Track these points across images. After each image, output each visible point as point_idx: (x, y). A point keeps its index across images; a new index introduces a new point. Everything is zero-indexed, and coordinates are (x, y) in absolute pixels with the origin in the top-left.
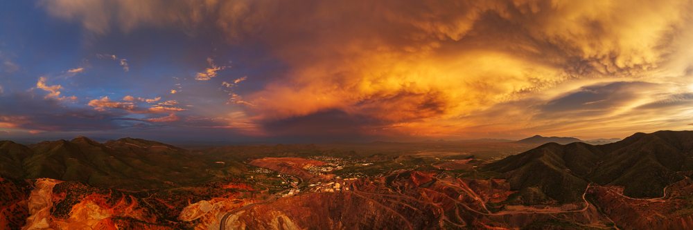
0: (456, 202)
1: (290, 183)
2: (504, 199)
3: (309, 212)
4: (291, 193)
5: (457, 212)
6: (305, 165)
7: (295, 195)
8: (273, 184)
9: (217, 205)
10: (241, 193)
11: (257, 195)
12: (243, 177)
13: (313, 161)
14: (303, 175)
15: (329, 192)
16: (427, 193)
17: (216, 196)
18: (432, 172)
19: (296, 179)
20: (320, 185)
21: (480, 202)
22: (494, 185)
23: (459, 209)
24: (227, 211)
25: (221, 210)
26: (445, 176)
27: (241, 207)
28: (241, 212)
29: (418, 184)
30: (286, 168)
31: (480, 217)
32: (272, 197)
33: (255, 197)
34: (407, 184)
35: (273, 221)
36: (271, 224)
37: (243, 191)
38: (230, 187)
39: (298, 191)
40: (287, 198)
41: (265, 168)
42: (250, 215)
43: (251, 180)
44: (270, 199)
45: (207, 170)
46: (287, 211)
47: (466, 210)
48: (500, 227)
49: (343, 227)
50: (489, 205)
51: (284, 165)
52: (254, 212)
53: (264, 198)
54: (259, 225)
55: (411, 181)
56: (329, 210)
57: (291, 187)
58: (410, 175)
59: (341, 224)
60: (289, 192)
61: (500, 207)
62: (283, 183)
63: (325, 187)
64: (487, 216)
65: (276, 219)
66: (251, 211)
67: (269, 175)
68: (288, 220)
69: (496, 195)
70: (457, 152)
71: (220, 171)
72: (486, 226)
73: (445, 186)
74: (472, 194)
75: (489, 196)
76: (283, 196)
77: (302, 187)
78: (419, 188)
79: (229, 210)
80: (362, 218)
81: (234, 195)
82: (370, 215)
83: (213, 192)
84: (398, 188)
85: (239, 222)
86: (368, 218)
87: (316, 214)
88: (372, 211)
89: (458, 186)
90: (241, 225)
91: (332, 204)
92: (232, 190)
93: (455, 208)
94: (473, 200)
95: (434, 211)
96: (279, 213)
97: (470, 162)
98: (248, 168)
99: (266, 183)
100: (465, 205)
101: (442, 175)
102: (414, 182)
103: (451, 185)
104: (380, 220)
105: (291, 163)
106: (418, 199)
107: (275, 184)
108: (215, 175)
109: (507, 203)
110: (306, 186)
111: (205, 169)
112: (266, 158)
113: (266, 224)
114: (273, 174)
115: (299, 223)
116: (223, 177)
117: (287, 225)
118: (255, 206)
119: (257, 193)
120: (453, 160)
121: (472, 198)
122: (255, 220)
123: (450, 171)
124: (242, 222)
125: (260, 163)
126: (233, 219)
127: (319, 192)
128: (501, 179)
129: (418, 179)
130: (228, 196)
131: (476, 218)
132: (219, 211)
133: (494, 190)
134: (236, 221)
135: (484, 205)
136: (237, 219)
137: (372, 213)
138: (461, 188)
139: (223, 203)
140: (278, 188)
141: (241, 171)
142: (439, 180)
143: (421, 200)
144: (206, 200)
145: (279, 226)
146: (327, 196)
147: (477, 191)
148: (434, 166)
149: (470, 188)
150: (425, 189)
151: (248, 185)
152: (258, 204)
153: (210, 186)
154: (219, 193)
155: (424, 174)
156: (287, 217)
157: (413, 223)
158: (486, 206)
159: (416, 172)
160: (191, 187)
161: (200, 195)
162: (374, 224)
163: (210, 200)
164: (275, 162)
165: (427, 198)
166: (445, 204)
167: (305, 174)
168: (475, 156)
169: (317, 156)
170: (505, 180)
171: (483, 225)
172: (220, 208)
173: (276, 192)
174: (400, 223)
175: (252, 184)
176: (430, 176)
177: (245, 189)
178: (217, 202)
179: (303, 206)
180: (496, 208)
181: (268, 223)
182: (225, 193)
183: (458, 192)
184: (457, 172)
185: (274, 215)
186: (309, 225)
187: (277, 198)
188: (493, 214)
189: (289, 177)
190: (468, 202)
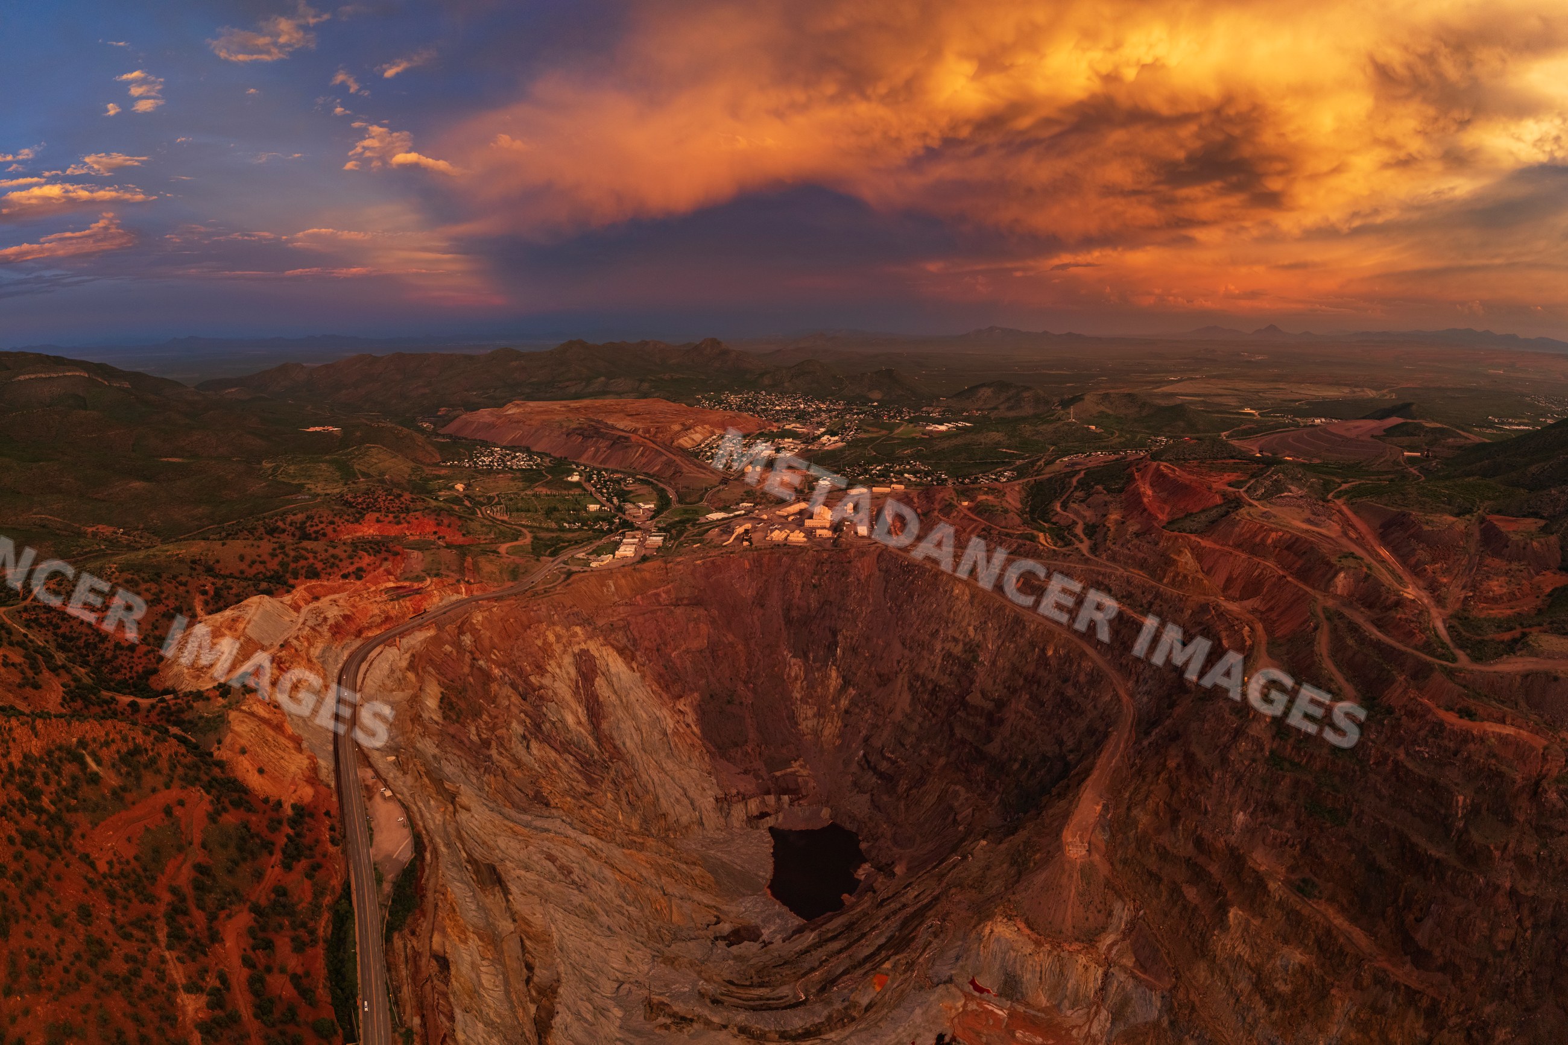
0: (1323, 602)
1: (620, 509)
2: (1527, 607)
3: (704, 628)
4: (627, 550)
5: (1323, 644)
6: (686, 428)
7: (644, 559)
8: (550, 512)
9: (318, 612)
10: (415, 554)
11: (482, 561)
12: (422, 489)
13: (719, 414)
14: (678, 472)
15: (785, 545)
16: (1199, 555)
17: (313, 574)
18: (1223, 470)
19: (645, 490)
20: (748, 515)
21: (1423, 611)
22: (1492, 540)
23: (1334, 630)
24: (359, 633)
25: (337, 631)
26: (1278, 488)
27: (419, 613)
28: (419, 638)
29: (1163, 517)
30: (603, 444)
31: (1420, 673)
32: (549, 567)
33: (476, 569)
34: (1114, 516)
35: (552, 667)
36: (547, 681)
37: (421, 547)
38: (369, 530)
39: (657, 540)
40: (607, 573)
41: (514, 448)
42: (458, 645)
43: (457, 500)
44: (538, 578)
45: (267, 465)
46: (612, 627)
47: (1363, 639)
48: (1502, 721)
49: (843, 689)
50: (1462, 624)
51: (592, 432)
52: (474, 632)
53: (515, 574)
54: (494, 687)
55: (1134, 505)
56: (789, 622)
57: (628, 526)
58: (1131, 479)
59: (834, 679)
60: (617, 545)
61: (1507, 636)
62: (593, 507)
63: (770, 524)
64: (1451, 673)
65: (568, 660)
66: (461, 632)
67: (530, 477)
68: (616, 664)
69: (1496, 586)
70: (1337, 383)
71: (324, 466)
72: (1442, 714)
73: (1277, 531)
74: (1393, 572)
75: (1464, 588)
76: (594, 565)
77: (673, 525)
78: (1167, 533)
79: (369, 628)
80: (925, 653)
81: (388, 565)
82: (955, 640)
83: (296, 559)
84: (1079, 530)
85: (411, 676)
86: (948, 655)
87: (731, 637)
88: (964, 624)
89: (1333, 535)
90: (420, 689)
91: (798, 593)
92: (377, 543)
93: (1316, 629)
94: (1394, 598)
95: (1224, 634)
96: (575, 635)
97: (1390, 432)
98: (441, 447)
99: (518, 510)
100: (1360, 618)
101: (1268, 483)
102: (1145, 510)
103: (1305, 526)
104: (1000, 662)
105: (623, 424)
106: (1160, 580)
107: (557, 514)
108: (302, 486)
109: (1540, 625)
110: (688, 520)
111: (260, 463)
112: (517, 405)
113: (527, 681)
114: (550, 470)
115: (661, 675)
116: (336, 490)
117: (610, 684)
118: (478, 607)
119: (484, 552)
120: (1318, 421)
121: (1388, 591)
122: (480, 669)
123: (1304, 464)
124: (426, 676)
125: (491, 426)
126: (386, 666)
127: (746, 543)
128: (1524, 516)
129: (1164, 495)
130: (360, 569)
131: (1401, 678)
132: (327, 635)
133: (1488, 561)
134: (398, 674)
135: (1440, 625)
136: (404, 664)
137: (966, 635)
138: (1344, 541)
139: (341, 602)
140: (570, 530)
141: (412, 464)
142: (1251, 505)
143: (1173, 583)
144: (269, 593)
145: (577, 687)
146: (779, 559)
147: (1413, 561)
148: (1235, 442)
149: (1386, 544)
150: (1193, 538)
151: (446, 522)
152: (488, 599)
153: (284, 531)
154: (325, 561)
155: (1190, 473)
156: (611, 650)
157: (1137, 681)
158: (1450, 628)
159: (1155, 464)
160: (202, 543)
161: (242, 572)
162: (972, 682)
163: (288, 592)
164: (557, 418)
165: (1200, 576)
166: (1271, 609)
167: (687, 468)
168: (1414, 407)
169: (736, 393)
170: (1542, 523)
171: (1429, 710)
172: (331, 621)
173: (565, 548)
174: (1082, 678)
175: (460, 517)
176: (1214, 486)
177: (432, 538)
178: (316, 598)
179: (677, 605)
180: (1493, 640)
181: (532, 679)
182: (350, 557)
183: (1334, 560)
184: (1334, 474)
185: (558, 642)
186: (703, 682)
187: (570, 574)
188: (1477, 667)
189: (618, 482)
190: (1370, 606)
